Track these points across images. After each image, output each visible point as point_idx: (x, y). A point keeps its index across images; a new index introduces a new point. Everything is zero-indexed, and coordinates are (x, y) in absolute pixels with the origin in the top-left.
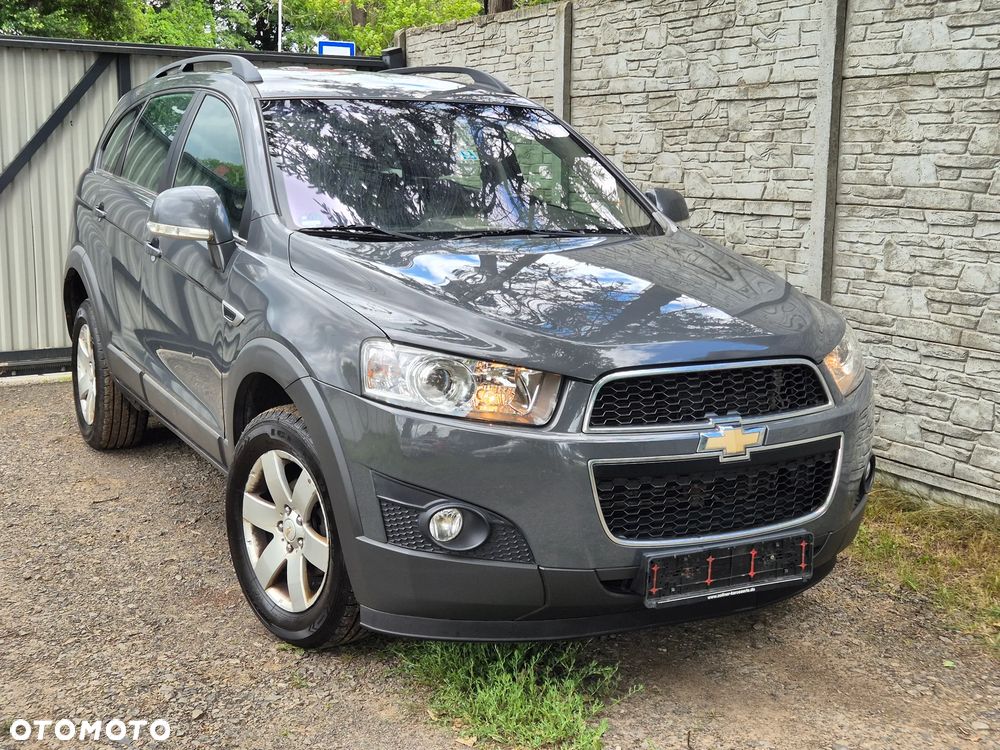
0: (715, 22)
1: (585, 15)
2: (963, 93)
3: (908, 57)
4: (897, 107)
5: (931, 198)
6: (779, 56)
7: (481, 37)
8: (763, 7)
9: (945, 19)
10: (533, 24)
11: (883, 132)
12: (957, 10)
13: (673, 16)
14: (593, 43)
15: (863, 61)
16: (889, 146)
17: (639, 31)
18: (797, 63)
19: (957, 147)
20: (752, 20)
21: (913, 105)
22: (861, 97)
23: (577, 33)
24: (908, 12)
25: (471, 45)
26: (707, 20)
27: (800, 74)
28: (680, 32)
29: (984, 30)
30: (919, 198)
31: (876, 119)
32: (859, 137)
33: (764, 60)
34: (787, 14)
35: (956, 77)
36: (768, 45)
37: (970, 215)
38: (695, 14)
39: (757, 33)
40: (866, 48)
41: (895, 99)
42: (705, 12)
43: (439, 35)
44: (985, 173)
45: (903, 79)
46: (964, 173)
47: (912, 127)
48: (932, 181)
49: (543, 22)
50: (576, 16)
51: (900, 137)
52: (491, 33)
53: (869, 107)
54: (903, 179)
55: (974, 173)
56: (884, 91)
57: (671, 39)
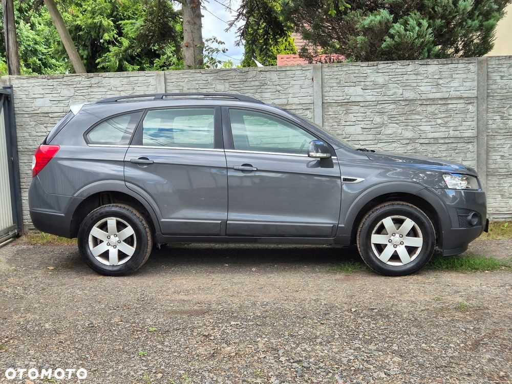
0: (257, 83)
1: (172, 77)
2: (370, 107)
3: (348, 97)
4: (345, 112)
5: (360, 138)
6: (291, 95)
7: (89, 82)
8: (281, 80)
9: (360, 87)
10: (131, 79)
11: (340, 119)
12: (365, 85)
13: (233, 80)
14: (181, 88)
15: (331, 98)
16: (344, 123)
17: (212, 85)
18: (299, 98)
19: (369, 122)
20: (277, 83)
21: (351, 111)
22: (330, 109)
23: (168, 84)
24: (346, 84)
25: (78, 86)
26: (253, 83)
27: (302, 102)
28: (236, 86)
29: (375, 90)
30: (356, 138)
31: (336, 116)
32: (331, 121)
33: (284, 97)
34: (293, 82)
35: (367, 103)
36: (284, 92)
37: (377, 141)
38: (245, 80)
39: (279, 88)
40: (331, 94)
41: (344, 109)
42: (251, 80)
43: (46, 80)
44: (379, 129)
45: (347, 103)
46: (372, 130)
47: (351, 117)
48: (361, 133)
49: (141, 78)
50: (167, 77)
51: (347, 120)
52: (97, 81)
53: (334, 112)
54: (350, 132)
55: (376, 130)
56: (339, 107)
57: (231, 88)
